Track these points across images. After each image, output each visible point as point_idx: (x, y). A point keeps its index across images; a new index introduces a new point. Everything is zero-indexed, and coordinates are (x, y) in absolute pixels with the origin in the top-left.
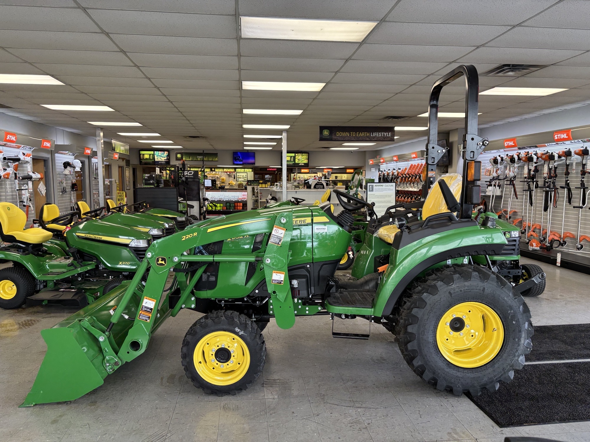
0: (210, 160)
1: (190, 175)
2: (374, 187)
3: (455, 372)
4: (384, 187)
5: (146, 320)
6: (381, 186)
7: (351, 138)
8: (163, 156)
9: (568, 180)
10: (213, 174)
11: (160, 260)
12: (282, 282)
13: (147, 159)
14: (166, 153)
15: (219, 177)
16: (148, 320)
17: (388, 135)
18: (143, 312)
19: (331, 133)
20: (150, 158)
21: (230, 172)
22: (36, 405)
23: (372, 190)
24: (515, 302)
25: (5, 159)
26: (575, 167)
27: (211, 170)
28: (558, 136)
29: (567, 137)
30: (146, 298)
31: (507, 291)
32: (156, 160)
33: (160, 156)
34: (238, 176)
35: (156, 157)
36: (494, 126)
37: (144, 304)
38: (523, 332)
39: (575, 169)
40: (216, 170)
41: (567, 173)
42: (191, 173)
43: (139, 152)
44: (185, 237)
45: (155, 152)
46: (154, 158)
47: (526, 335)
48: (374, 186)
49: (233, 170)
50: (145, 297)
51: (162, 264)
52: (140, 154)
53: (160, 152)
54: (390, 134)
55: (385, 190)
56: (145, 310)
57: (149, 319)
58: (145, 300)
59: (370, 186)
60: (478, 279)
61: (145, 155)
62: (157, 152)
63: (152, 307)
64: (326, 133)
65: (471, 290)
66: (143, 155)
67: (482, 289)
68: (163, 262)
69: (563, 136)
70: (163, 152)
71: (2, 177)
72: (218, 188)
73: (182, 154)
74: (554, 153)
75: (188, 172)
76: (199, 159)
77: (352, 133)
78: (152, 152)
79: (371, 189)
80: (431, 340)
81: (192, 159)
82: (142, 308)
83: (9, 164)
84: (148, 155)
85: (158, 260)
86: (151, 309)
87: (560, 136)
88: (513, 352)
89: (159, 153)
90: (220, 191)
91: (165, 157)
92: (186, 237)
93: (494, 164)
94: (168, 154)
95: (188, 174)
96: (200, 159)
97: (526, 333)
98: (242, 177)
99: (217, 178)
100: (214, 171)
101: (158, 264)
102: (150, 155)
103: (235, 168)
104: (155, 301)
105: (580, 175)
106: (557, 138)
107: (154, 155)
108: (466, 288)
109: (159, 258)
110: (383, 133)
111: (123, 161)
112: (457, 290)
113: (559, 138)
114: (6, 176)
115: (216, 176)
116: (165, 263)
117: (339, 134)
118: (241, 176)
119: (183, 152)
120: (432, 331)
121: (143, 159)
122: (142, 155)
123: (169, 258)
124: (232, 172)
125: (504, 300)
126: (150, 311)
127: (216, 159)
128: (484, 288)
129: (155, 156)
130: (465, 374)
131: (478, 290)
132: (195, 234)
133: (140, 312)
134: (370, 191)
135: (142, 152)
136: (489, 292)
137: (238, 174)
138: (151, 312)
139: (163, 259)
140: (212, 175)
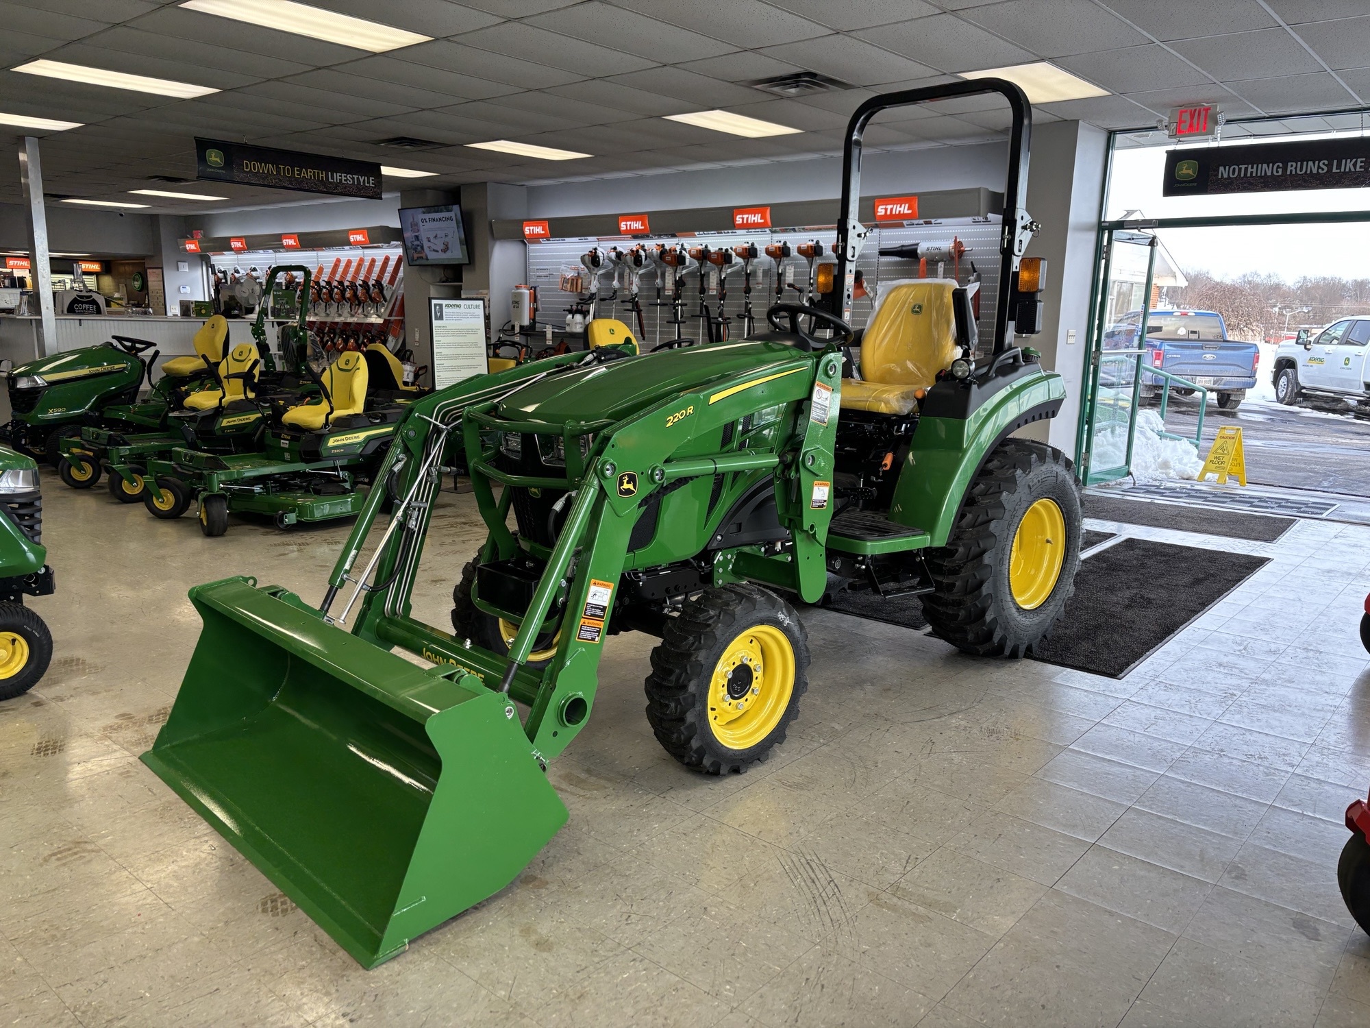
2: (445, 310)
4: (462, 310)
5: (593, 639)
6: (457, 306)
7: (281, 181)
9: (750, 303)
11: (625, 481)
12: (825, 504)
16: (597, 639)
17: (369, 183)
18: (587, 621)
19: (228, 163)
22: (411, 943)
23: (441, 318)
26: (761, 278)
28: (743, 219)
29: (762, 221)
30: (595, 584)
36: (566, 182)
37: (590, 600)
39: (761, 281)
41: (748, 290)
44: (672, 418)
48: (444, 306)
50: (593, 581)
51: (628, 492)
54: (371, 182)
55: (465, 316)
56: (592, 615)
57: (598, 636)
58: (593, 589)
59: (435, 305)
63: (606, 604)
64: (215, 157)
68: (631, 486)
69: (753, 219)
74: (730, 250)
77: (284, 169)
79: (438, 314)
80: (1007, 572)
82: (586, 609)
85: (621, 483)
86: (604, 609)
87: (747, 218)
92: (674, 418)
93: (592, 267)
101: (621, 492)
104: (612, 585)
105: (775, 294)
106: (741, 222)
109: (623, 476)
110: (356, 177)
113: (745, 222)
116: (635, 487)
117: (248, 165)
123: (642, 473)
126: (602, 614)
132: (690, 410)
133: (583, 620)
134: (436, 319)
138: (603, 617)
139: (632, 479)
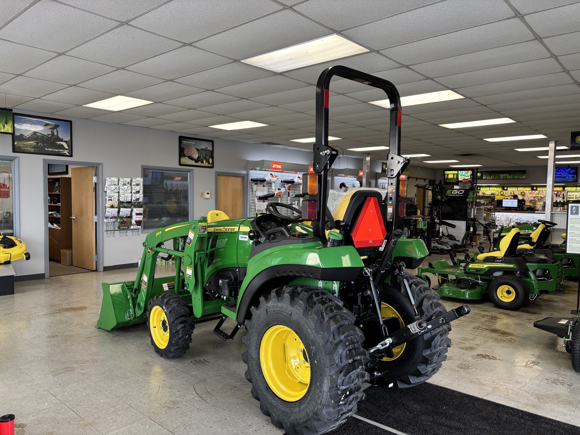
0: (516, 178)
1: (461, 194)
3: (272, 398)
8: (466, 175)
10: (536, 193)
11: (149, 249)
12: (191, 277)
13: (451, 179)
14: (470, 172)
15: (543, 197)
16: (145, 290)
20: (453, 178)
21: (558, 192)
22: (100, 328)
24: (319, 337)
25: (282, 181)
27: (533, 189)
31: (312, 323)
32: (460, 179)
33: (464, 175)
34: (569, 195)
35: (459, 177)
38: (326, 378)
40: (539, 189)
42: (461, 192)
43: (444, 173)
44: (157, 234)
45: (459, 172)
46: (457, 178)
47: (329, 383)
49: (561, 189)
52: (445, 174)
53: (463, 171)
56: (144, 283)
58: (144, 276)
60: (288, 302)
61: (449, 175)
62: (461, 171)
63: (146, 281)
64: (579, 140)
65: (282, 312)
66: (448, 174)
67: (290, 313)
68: (150, 251)
70: (467, 171)
71: (276, 195)
72: (526, 209)
73: (482, 173)
75: (458, 191)
76: (502, 178)
78: (456, 172)
79: (574, 211)
80: (254, 356)
81: (493, 177)
82: (143, 281)
83: (285, 185)
84: (452, 175)
88: (315, 398)
89: (463, 173)
90: (527, 213)
91: (468, 177)
94: (471, 173)
95: (459, 193)
96: (504, 177)
97: (329, 381)
98: (574, 197)
99: (541, 198)
100: (536, 190)
101: (148, 252)
102: (454, 174)
103: (564, 187)
104: (147, 277)
107: (457, 174)
108: (278, 309)
109: (148, 247)
111: (425, 181)
112: (272, 309)
114: (279, 194)
115: (540, 195)
118: (573, 195)
119: (483, 170)
120: (255, 347)
121: (448, 179)
122: (446, 175)
123: (152, 248)
124: (560, 191)
125: (307, 331)
127: (524, 177)
128: (291, 313)
129: (459, 175)
130: (278, 404)
131: (286, 314)
132: (161, 232)
135: (447, 172)
136: (295, 319)
137: (569, 194)
138: (146, 285)
140: (534, 195)
